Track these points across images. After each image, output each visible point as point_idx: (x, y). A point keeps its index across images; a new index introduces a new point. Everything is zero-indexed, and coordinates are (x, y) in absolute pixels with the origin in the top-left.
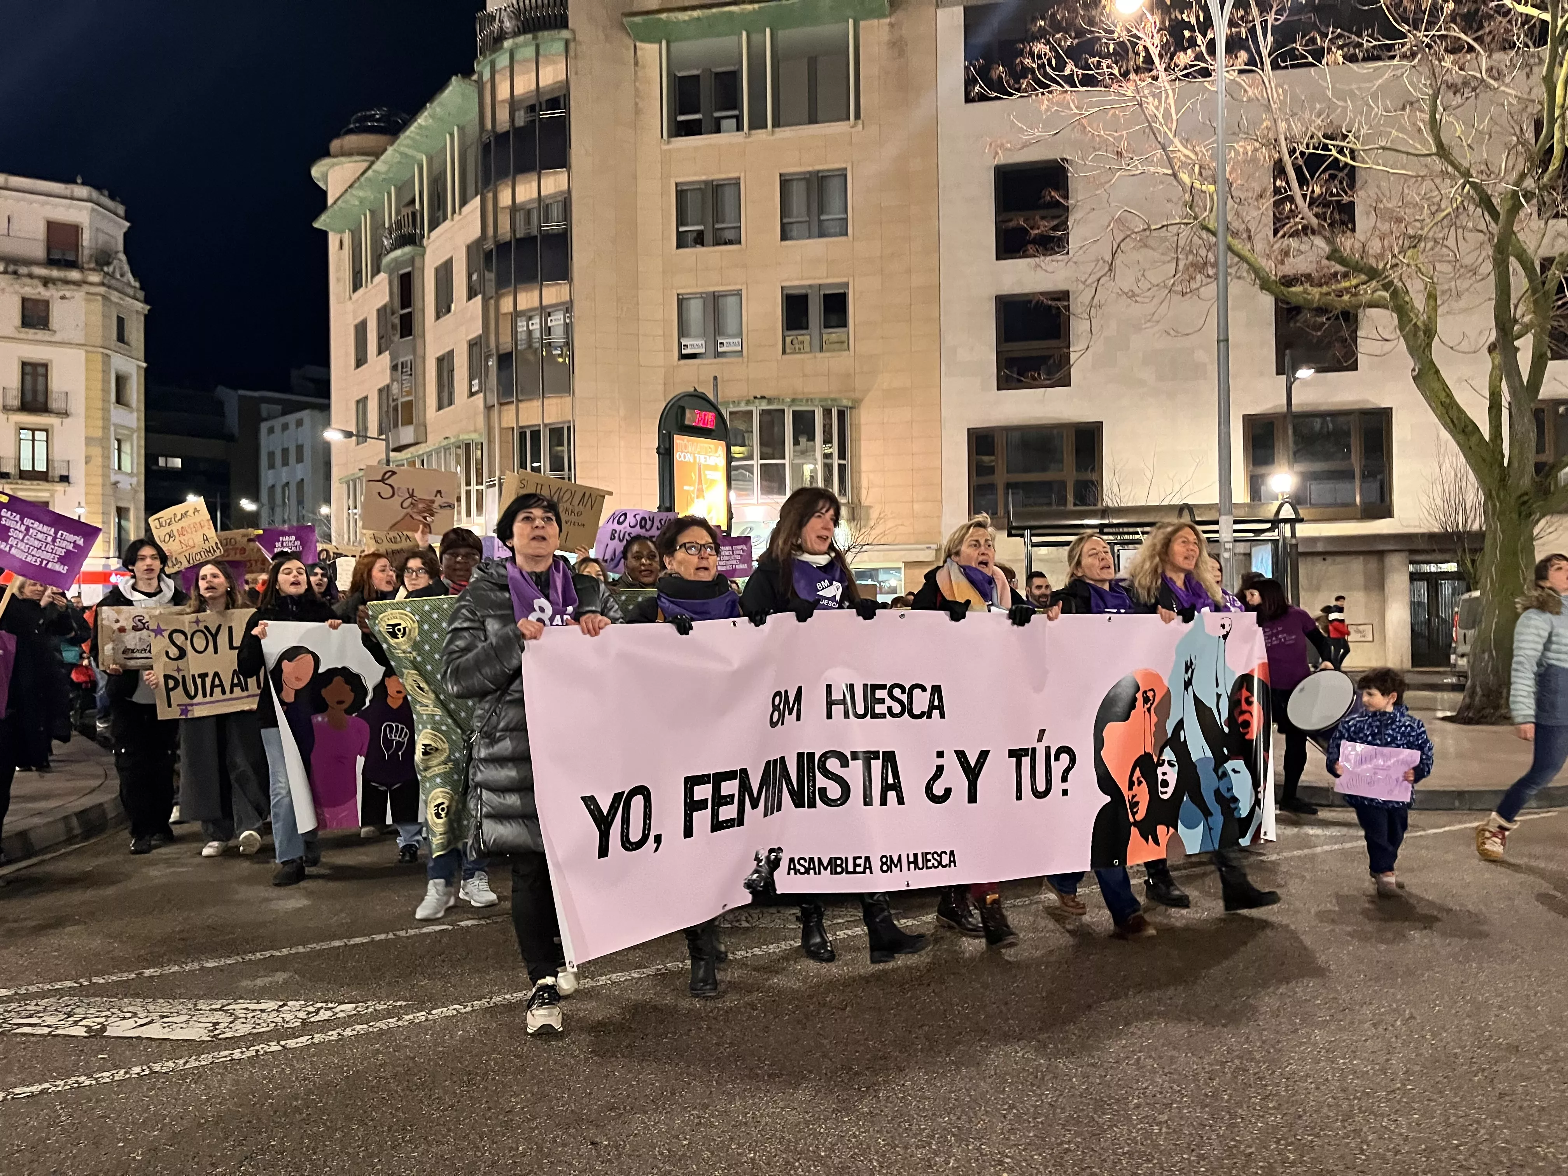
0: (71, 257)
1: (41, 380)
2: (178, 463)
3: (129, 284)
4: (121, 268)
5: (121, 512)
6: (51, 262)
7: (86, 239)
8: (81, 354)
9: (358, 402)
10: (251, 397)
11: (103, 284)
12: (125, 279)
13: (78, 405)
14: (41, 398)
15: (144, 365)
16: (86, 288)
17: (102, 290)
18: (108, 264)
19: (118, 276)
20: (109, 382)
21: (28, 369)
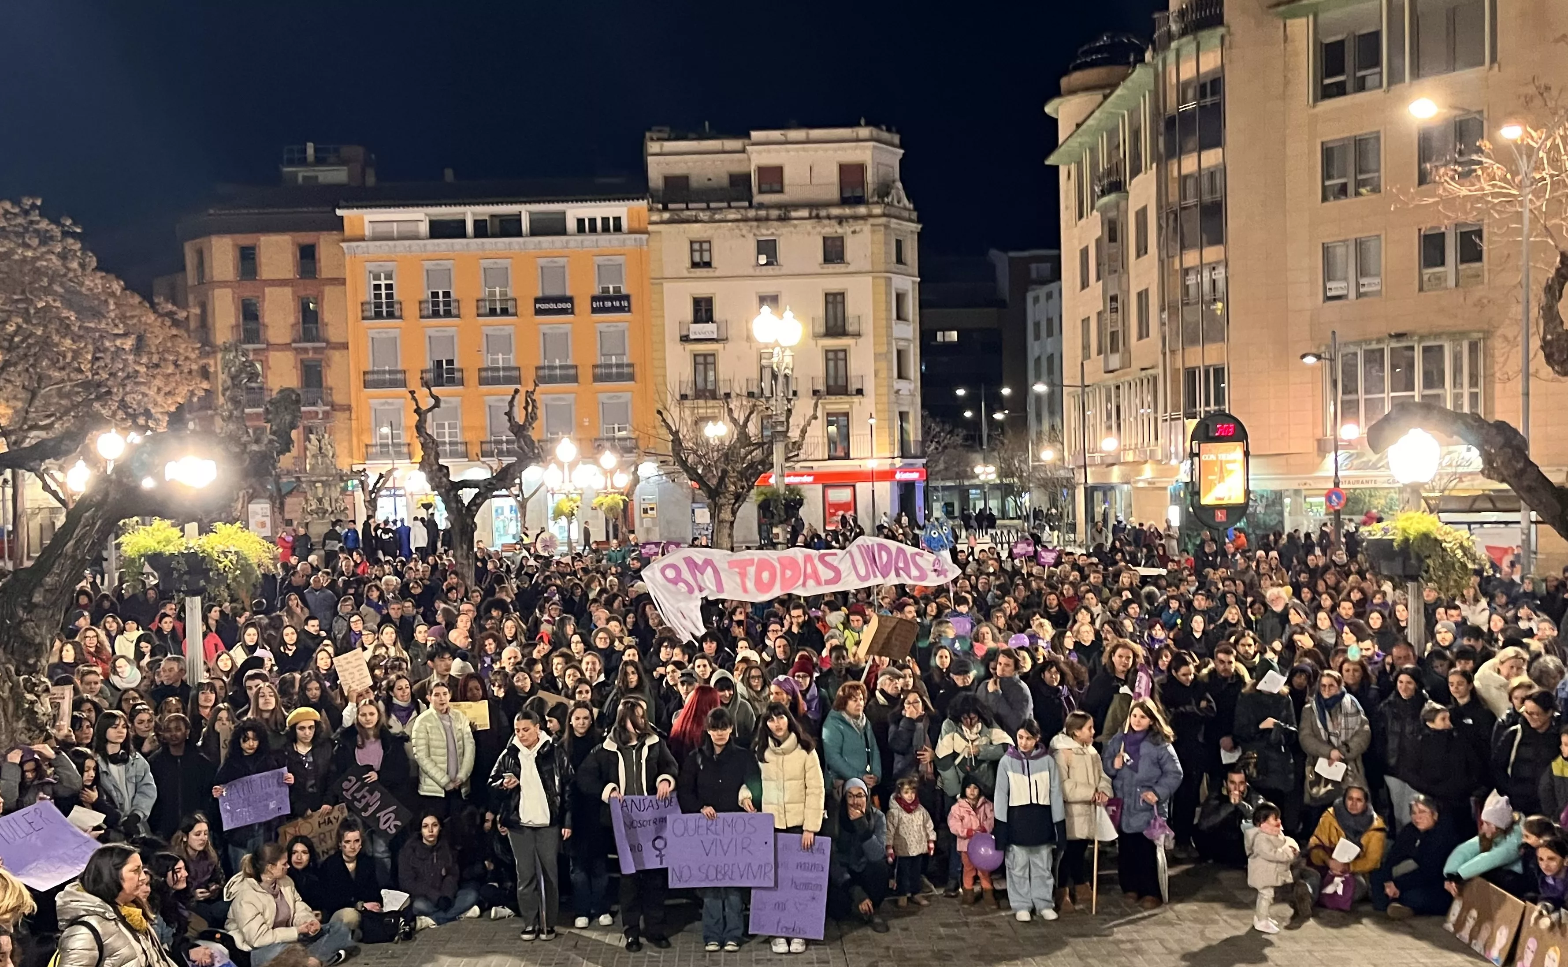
0: (858, 193)
1: (840, 307)
2: (954, 336)
3: (905, 208)
4: (898, 195)
5: (903, 416)
6: (845, 201)
7: (870, 177)
8: (869, 279)
9: (1083, 321)
10: (1021, 258)
11: (884, 215)
12: (901, 205)
13: (868, 327)
14: (840, 322)
15: (919, 279)
16: (872, 221)
17: (883, 220)
18: (887, 194)
19: (896, 203)
20: (891, 302)
21: (830, 298)
